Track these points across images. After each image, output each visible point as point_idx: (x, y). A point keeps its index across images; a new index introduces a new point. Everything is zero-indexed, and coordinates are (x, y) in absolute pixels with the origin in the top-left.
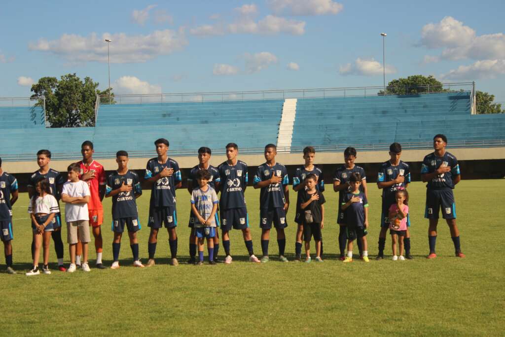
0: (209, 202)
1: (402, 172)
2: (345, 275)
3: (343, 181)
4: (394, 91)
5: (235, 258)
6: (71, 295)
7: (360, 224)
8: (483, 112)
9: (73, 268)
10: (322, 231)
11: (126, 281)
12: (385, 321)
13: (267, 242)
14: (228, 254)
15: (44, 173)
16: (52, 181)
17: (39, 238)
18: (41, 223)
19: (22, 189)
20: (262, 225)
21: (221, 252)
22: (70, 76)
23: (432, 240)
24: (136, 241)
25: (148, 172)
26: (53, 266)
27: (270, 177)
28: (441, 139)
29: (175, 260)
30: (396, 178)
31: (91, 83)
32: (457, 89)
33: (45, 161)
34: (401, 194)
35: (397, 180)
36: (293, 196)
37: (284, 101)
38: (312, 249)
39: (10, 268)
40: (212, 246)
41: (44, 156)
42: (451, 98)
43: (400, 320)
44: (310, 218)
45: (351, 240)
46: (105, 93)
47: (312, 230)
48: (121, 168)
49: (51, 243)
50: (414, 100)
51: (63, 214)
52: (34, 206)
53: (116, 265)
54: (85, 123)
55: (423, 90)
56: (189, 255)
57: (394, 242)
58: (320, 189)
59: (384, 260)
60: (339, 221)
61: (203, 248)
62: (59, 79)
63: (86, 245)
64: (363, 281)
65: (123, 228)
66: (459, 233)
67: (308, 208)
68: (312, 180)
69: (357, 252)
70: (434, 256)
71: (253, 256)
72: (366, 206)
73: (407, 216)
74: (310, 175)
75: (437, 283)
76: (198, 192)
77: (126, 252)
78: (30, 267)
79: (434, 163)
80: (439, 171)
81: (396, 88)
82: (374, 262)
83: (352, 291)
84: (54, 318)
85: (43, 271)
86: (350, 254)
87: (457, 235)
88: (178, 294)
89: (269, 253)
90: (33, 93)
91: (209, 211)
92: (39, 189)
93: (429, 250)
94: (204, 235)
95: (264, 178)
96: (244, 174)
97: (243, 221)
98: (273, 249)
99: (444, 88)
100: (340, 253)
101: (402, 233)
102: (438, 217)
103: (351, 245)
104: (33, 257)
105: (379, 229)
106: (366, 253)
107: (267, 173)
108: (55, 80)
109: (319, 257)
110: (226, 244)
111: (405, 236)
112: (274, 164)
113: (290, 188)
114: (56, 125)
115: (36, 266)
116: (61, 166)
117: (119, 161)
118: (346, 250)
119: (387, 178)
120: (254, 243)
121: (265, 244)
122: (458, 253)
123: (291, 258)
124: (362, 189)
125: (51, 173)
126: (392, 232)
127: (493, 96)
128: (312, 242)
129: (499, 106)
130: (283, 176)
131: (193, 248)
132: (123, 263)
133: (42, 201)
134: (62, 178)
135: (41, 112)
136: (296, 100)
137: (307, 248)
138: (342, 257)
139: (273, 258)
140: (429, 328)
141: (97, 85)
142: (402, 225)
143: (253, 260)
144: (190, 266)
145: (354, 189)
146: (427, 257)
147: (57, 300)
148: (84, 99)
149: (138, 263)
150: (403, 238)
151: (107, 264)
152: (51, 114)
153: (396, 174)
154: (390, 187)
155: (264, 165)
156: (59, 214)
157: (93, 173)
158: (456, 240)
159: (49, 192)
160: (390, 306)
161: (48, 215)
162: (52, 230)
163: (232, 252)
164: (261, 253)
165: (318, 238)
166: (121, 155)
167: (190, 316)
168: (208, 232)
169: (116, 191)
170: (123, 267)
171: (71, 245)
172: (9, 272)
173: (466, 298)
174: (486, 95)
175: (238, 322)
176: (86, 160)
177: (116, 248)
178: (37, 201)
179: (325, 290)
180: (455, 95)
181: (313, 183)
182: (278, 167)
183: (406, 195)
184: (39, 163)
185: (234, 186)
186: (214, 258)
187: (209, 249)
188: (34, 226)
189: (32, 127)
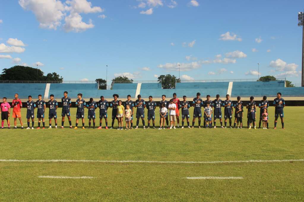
0: (209, 111)
1: (266, 103)
2: (249, 133)
3: (249, 105)
4: (261, 80)
5: (217, 127)
6: (171, 135)
7: (253, 118)
8: (288, 87)
9: (171, 128)
10: (242, 120)
11: (186, 132)
12: (263, 146)
13: (226, 122)
14: (215, 125)
15: (164, 101)
16: (166, 104)
17: (162, 119)
18: (163, 115)
19: (157, 106)
20: (225, 118)
21: (213, 125)
22: (168, 75)
23: (275, 123)
24: (189, 121)
25: (194, 102)
26: (165, 127)
27: (227, 104)
28: (279, 94)
29: (200, 127)
30: (264, 105)
31: (174, 77)
32: (280, 80)
33: (164, 98)
34: (265, 110)
35: (265, 106)
36: (234, 110)
37: (229, 82)
38: (239, 125)
39: (154, 127)
40: (210, 123)
41: (164, 97)
42: (279, 82)
43: (267, 146)
44: (239, 116)
45: (251, 122)
46: (178, 79)
47: (239, 119)
48: (184, 100)
49: (165, 121)
50: (267, 83)
51: (168, 113)
52: (161, 110)
53: (183, 127)
54: (172, 88)
55: (270, 80)
56: (203, 125)
57: (263, 124)
58: (242, 108)
59: (261, 129)
60: (248, 117)
61: (208, 123)
62: (166, 76)
63: (175, 122)
64: (255, 134)
65: (185, 117)
66: (284, 121)
67: (238, 113)
68: (240, 105)
69: (253, 126)
70: (276, 128)
71: (222, 126)
72: (256, 113)
73: (267, 116)
74: (239, 104)
75: (277, 136)
76: (206, 108)
77: (186, 124)
78: (159, 127)
79: (277, 101)
80: (279, 103)
81: (262, 79)
82: (258, 129)
83: (252, 137)
84: (167, 141)
85: (163, 128)
86: (251, 127)
87: (283, 122)
88: (201, 136)
89: (227, 126)
90: (158, 79)
91: (209, 113)
92: (162, 106)
93: (274, 126)
94: (208, 120)
95: (226, 104)
96: (221, 103)
97: (220, 116)
98: (228, 124)
99: (276, 79)
100: (247, 126)
101: (266, 121)
102: (278, 117)
103: (251, 124)
104: (160, 124)
105: (259, 120)
106: (255, 127)
107: (227, 103)
108: (164, 76)
109: (241, 127)
110: (215, 123)
111: (267, 122)
112: (229, 100)
113: (233, 107)
114: (164, 88)
115: (161, 127)
116: (168, 99)
117: (184, 99)
118: (249, 126)
119: (262, 105)
120: (223, 123)
121: (225, 123)
122: (283, 127)
123: (233, 127)
124: (255, 108)
125: (166, 101)
126: (263, 121)
127: (291, 82)
128: (239, 123)
129: (293, 85)
130: (231, 104)
131: (205, 123)
132: (185, 127)
133: (163, 109)
134: (168, 103)
135: (161, 85)
136: (232, 82)
137: (238, 124)
138: (248, 127)
139: (228, 127)
140: (276, 149)
141: (176, 77)
142: (266, 119)
143: (222, 127)
144: (204, 128)
145: (252, 108)
146: (273, 128)
147: (168, 137)
148: (172, 81)
149: (189, 127)
150: (266, 122)
151: (181, 127)
152: (163, 85)
153: (264, 104)
154: (262, 107)
155: (226, 100)
156: (167, 113)
157: (177, 101)
158: (283, 124)
159: (165, 107)
160: (263, 142)
161: (165, 113)
162: (166, 117)
163: (216, 125)
164: (224, 126)
165: (241, 122)
166: (184, 97)
167: (205, 143)
168: (209, 119)
169: (183, 107)
170: (185, 128)
171: (171, 121)
172: (154, 128)
173: (286, 140)
174: (289, 82)
175: (219, 145)
176: (175, 98)
177: (183, 123)
178: (162, 109)
179: (244, 137)
180: (280, 81)
181: (240, 106)
182: (230, 101)
183: (267, 110)
184: (162, 98)
185: (218, 106)
186: (211, 126)
187: (209, 124)
188: (161, 116)
189: (158, 89)
